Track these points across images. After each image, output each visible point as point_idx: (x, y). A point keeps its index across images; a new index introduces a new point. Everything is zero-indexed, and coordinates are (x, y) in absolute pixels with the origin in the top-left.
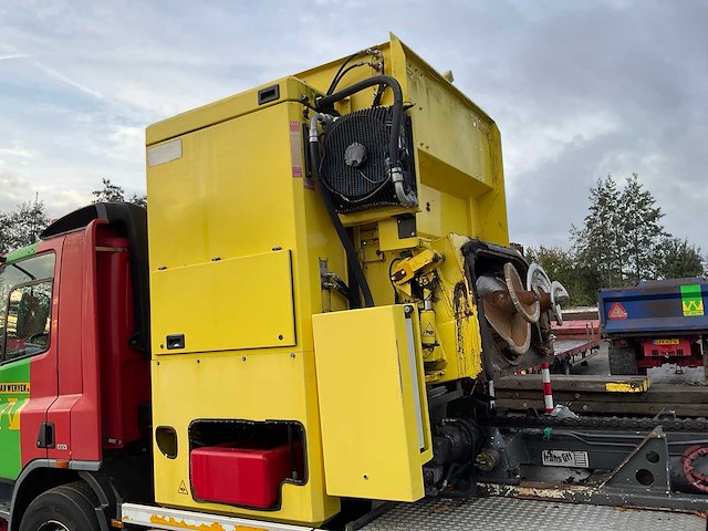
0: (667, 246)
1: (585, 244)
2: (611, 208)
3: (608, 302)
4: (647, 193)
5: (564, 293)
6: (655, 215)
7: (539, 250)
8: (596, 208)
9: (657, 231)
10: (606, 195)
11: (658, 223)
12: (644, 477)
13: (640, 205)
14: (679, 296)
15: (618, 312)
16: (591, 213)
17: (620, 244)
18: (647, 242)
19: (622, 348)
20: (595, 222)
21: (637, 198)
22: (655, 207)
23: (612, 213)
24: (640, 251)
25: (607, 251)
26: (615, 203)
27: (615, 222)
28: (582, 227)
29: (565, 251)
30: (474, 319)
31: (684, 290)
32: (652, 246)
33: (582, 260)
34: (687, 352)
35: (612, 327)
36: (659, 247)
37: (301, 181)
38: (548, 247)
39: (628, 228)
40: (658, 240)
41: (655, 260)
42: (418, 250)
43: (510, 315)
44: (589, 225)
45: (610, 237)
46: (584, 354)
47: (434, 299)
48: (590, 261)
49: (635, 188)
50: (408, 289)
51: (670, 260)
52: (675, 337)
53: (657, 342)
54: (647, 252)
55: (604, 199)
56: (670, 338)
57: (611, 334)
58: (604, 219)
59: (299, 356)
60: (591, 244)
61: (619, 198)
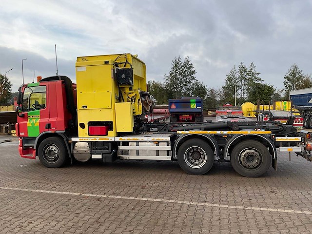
0: (196, 84)
1: (169, 81)
2: (179, 68)
3: (171, 103)
4: (192, 64)
5: (156, 101)
6: (193, 72)
7: (152, 82)
8: (173, 68)
9: (193, 78)
10: (178, 63)
11: (194, 75)
12: (165, 130)
13: (189, 68)
14: (190, 102)
15: (173, 106)
16: (172, 70)
17: (181, 82)
18: (190, 82)
19: (174, 117)
20: (173, 73)
21: (188, 65)
22: (194, 69)
23: (179, 70)
24: (187, 85)
25: (176, 84)
26: (181, 67)
27: (180, 74)
28: (168, 75)
29: (162, 83)
30: (141, 105)
31: (191, 101)
32: (191, 84)
33: (167, 87)
34: (191, 119)
35: (171, 111)
36: (193, 84)
37: (113, 79)
38: (156, 81)
39: (184, 76)
40: (193, 82)
41: (192, 89)
42: (133, 93)
43: (147, 105)
44: (171, 74)
45: (178, 79)
46: (164, 120)
47: (134, 101)
48: (170, 88)
49: (188, 61)
50: (130, 100)
51: (197, 89)
52: (188, 114)
53: (184, 116)
54: (190, 86)
55: (177, 65)
56: (187, 114)
57: (171, 113)
58: (176, 72)
59: (112, 110)
60: (171, 82)
61: (182, 65)
